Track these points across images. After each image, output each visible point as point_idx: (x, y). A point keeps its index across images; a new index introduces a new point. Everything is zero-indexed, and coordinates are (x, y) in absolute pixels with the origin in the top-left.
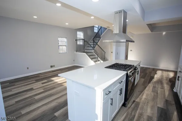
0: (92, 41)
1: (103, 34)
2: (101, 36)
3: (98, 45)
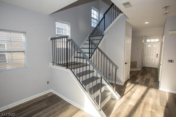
0: (88, 42)
1: (109, 28)
2: (105, 32)
3: (100, 50)
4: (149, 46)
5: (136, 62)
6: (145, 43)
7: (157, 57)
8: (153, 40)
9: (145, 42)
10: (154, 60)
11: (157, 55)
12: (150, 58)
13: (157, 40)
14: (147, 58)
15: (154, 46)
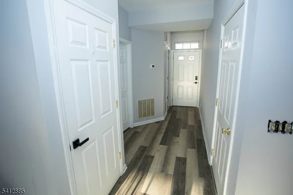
4: (181, 58)
5: (153, 100)
6: (172, 52)
7: (196, 83)
8: (187, 46)
9: (171, 49)
10: (190, 90)
11: (196, 79)
12: (183, 87)
13: (195, 46)
14: (178, 87)
15: (190, 59)
